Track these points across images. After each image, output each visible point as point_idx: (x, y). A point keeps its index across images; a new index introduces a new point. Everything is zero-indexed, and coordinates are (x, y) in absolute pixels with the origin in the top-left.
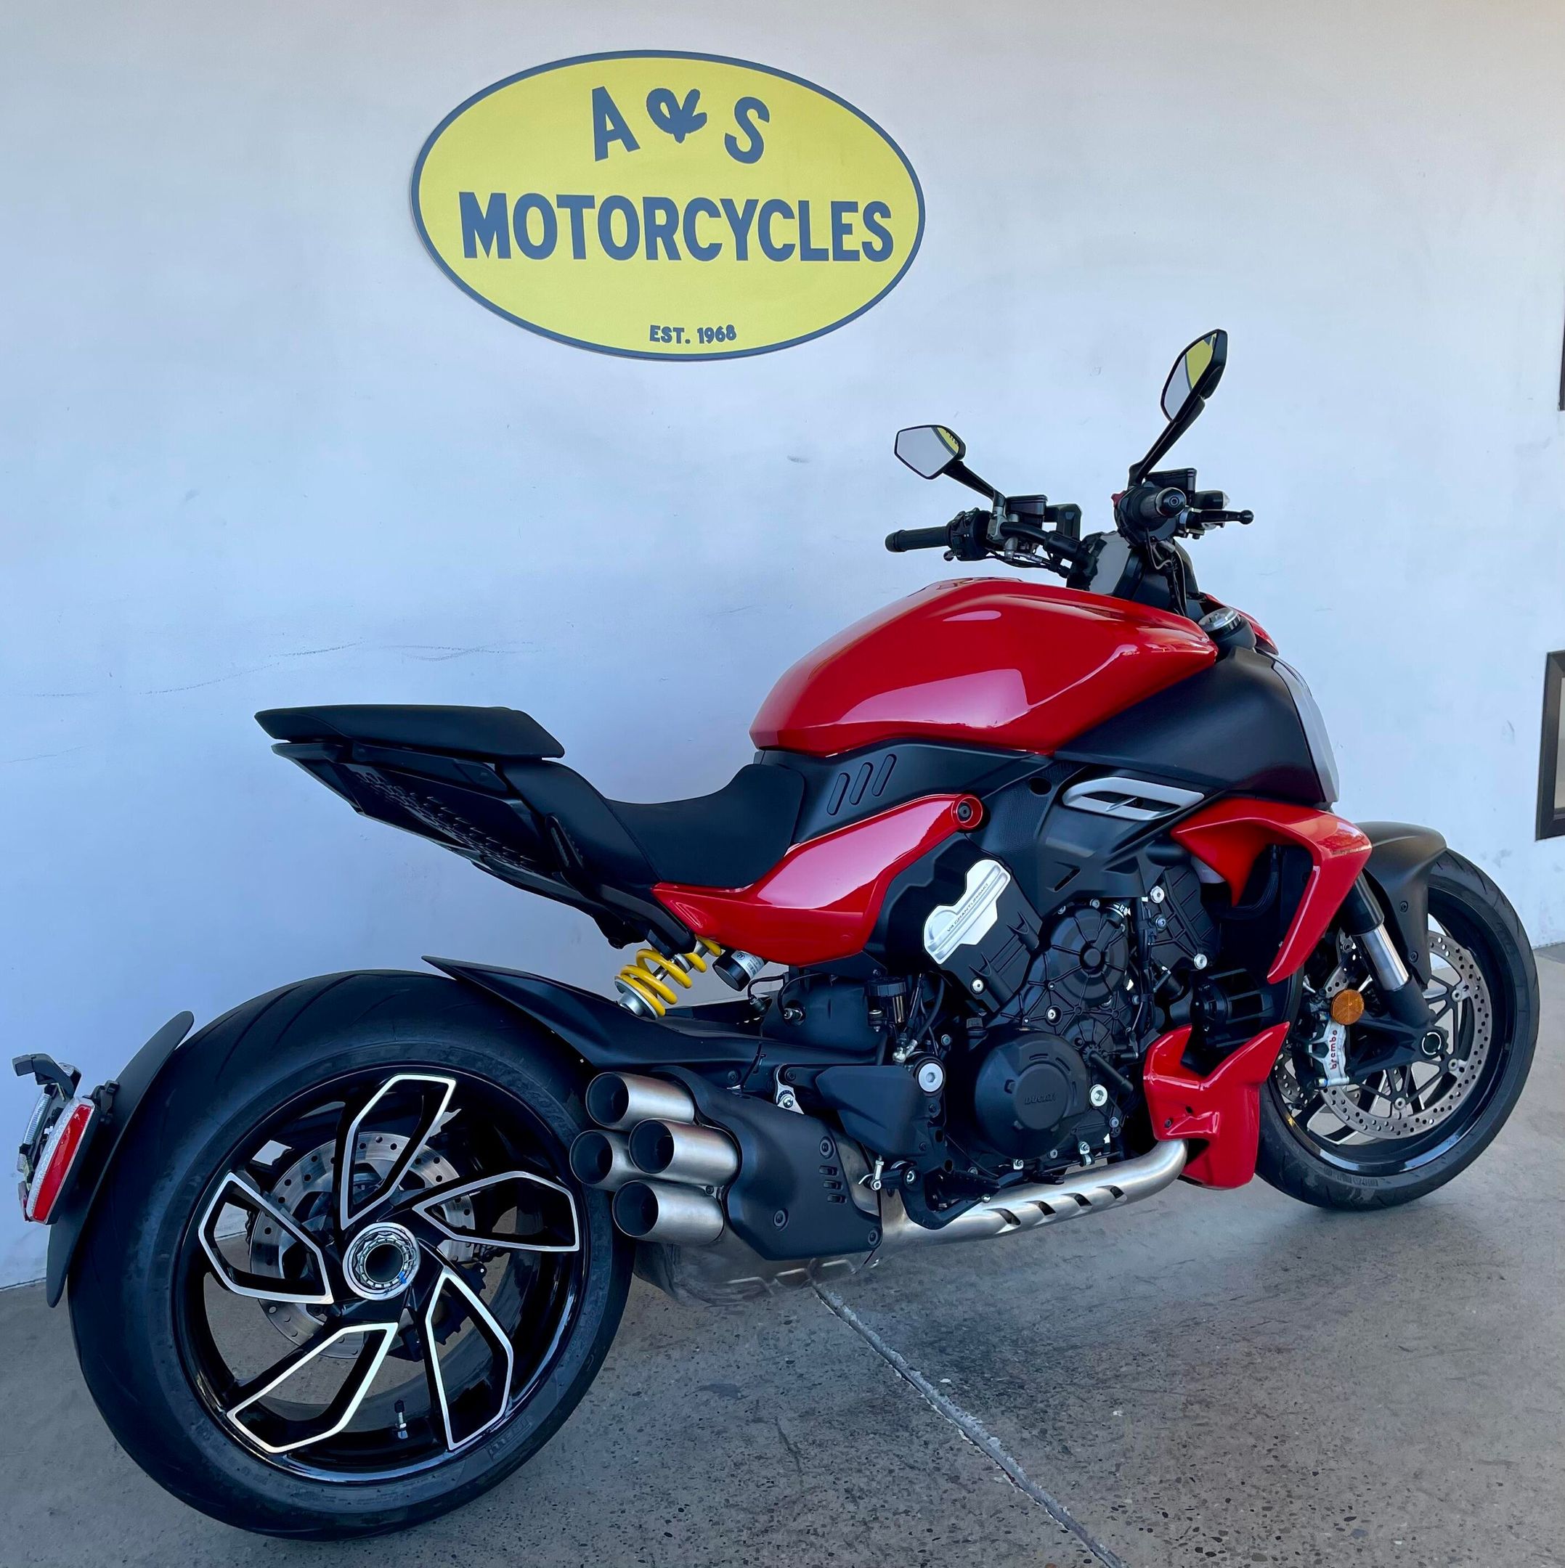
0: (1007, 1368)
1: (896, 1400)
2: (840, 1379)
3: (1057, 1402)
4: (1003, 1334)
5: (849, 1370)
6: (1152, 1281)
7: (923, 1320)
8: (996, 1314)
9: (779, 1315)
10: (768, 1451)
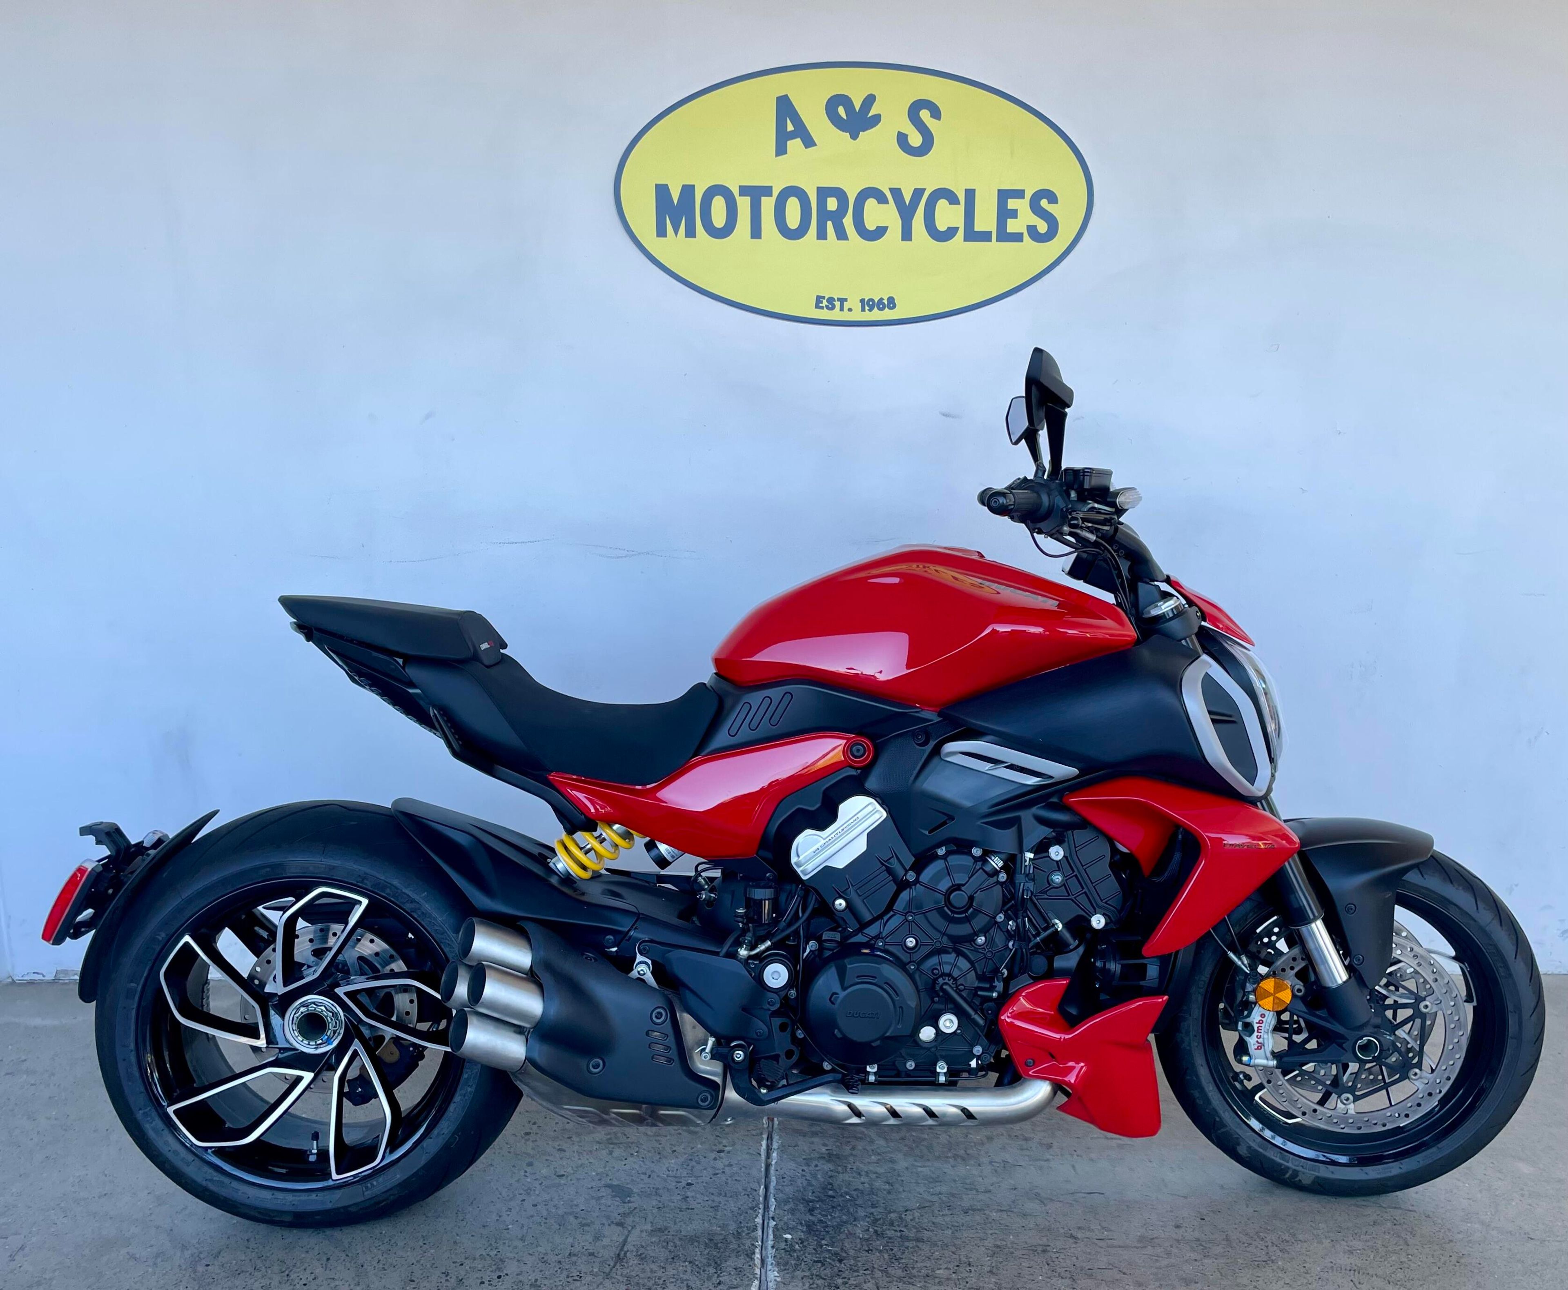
0: (847, 1240)
1: (733, 1240)
2: (711, 1210)
3: (855, 1283)
4: (873, 1210)
5: (725, 1204)
6: (1045, 1202)
7: (822, 1180)
8: (885, 1192)
9: (720, 1143)
10: (602, 1251)
